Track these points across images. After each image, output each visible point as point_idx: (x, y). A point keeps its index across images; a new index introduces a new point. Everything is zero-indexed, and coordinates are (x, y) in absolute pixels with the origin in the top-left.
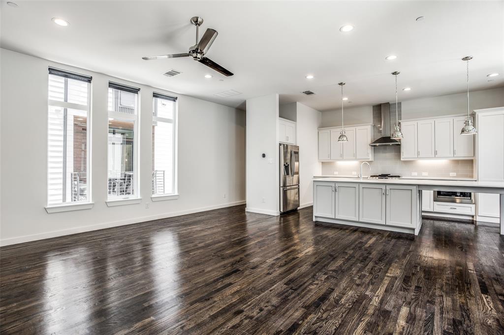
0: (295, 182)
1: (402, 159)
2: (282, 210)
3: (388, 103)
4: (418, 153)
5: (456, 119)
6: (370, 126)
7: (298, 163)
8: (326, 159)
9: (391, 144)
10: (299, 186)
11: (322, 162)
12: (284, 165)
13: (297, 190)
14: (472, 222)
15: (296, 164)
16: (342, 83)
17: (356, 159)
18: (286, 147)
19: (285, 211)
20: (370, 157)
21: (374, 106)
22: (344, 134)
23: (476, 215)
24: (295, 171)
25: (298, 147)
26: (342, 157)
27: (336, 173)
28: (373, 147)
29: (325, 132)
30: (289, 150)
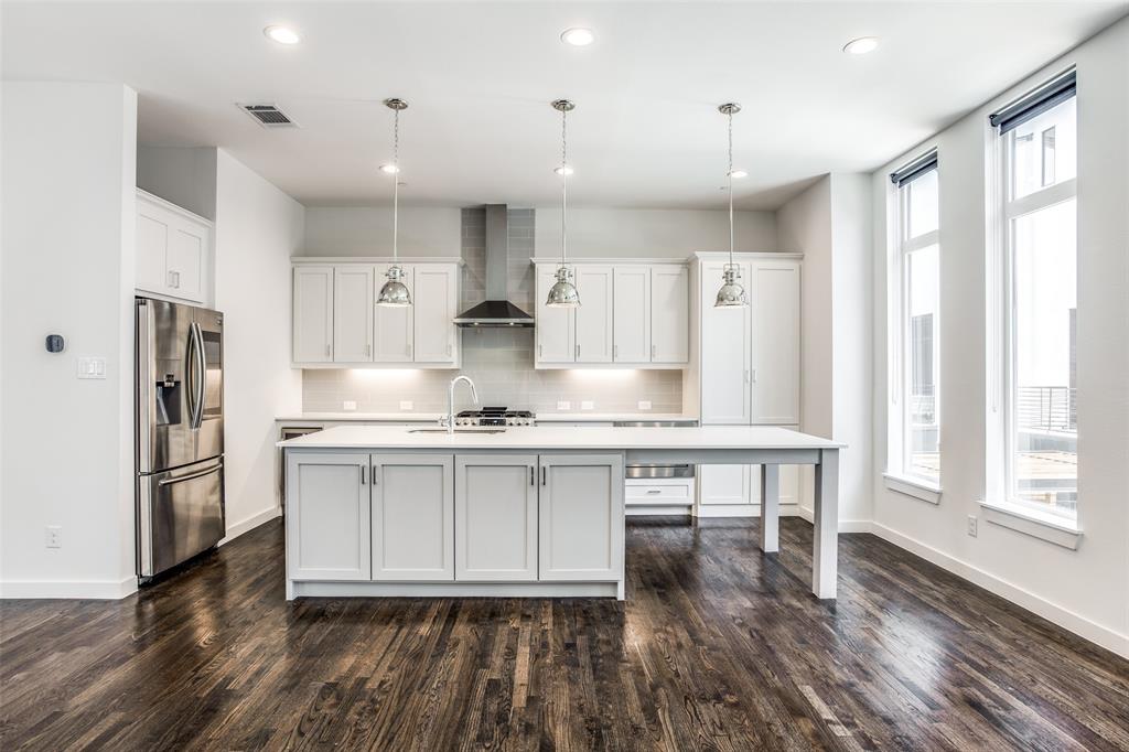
0: (206, 447)
1: (537, 367)
2: (147, 570)
3: (505, 206)
4: (577, 350)
5: (657, 269)
6: (456, 266)
7: (217, 372)
8: (316, 360)
9: (512, 321)
10: (222, 461)
11: (304, 371)
12: (158, 384)
13: (214, 477)
14: (688, 522)
15: (212, 375)
16: (396, 101)
17: (413, 363)
18: (167, 314)
19: (165, 566)
20: (454, 359)
21: (464, 210)
22: (398, 280)
23: (696, 504)
24: (207, 405)
25: (221, 315)
26: (370, 356)
27: (350, 405)
28: (461, 329)
29: (317, 273)
30: (182, 326)
